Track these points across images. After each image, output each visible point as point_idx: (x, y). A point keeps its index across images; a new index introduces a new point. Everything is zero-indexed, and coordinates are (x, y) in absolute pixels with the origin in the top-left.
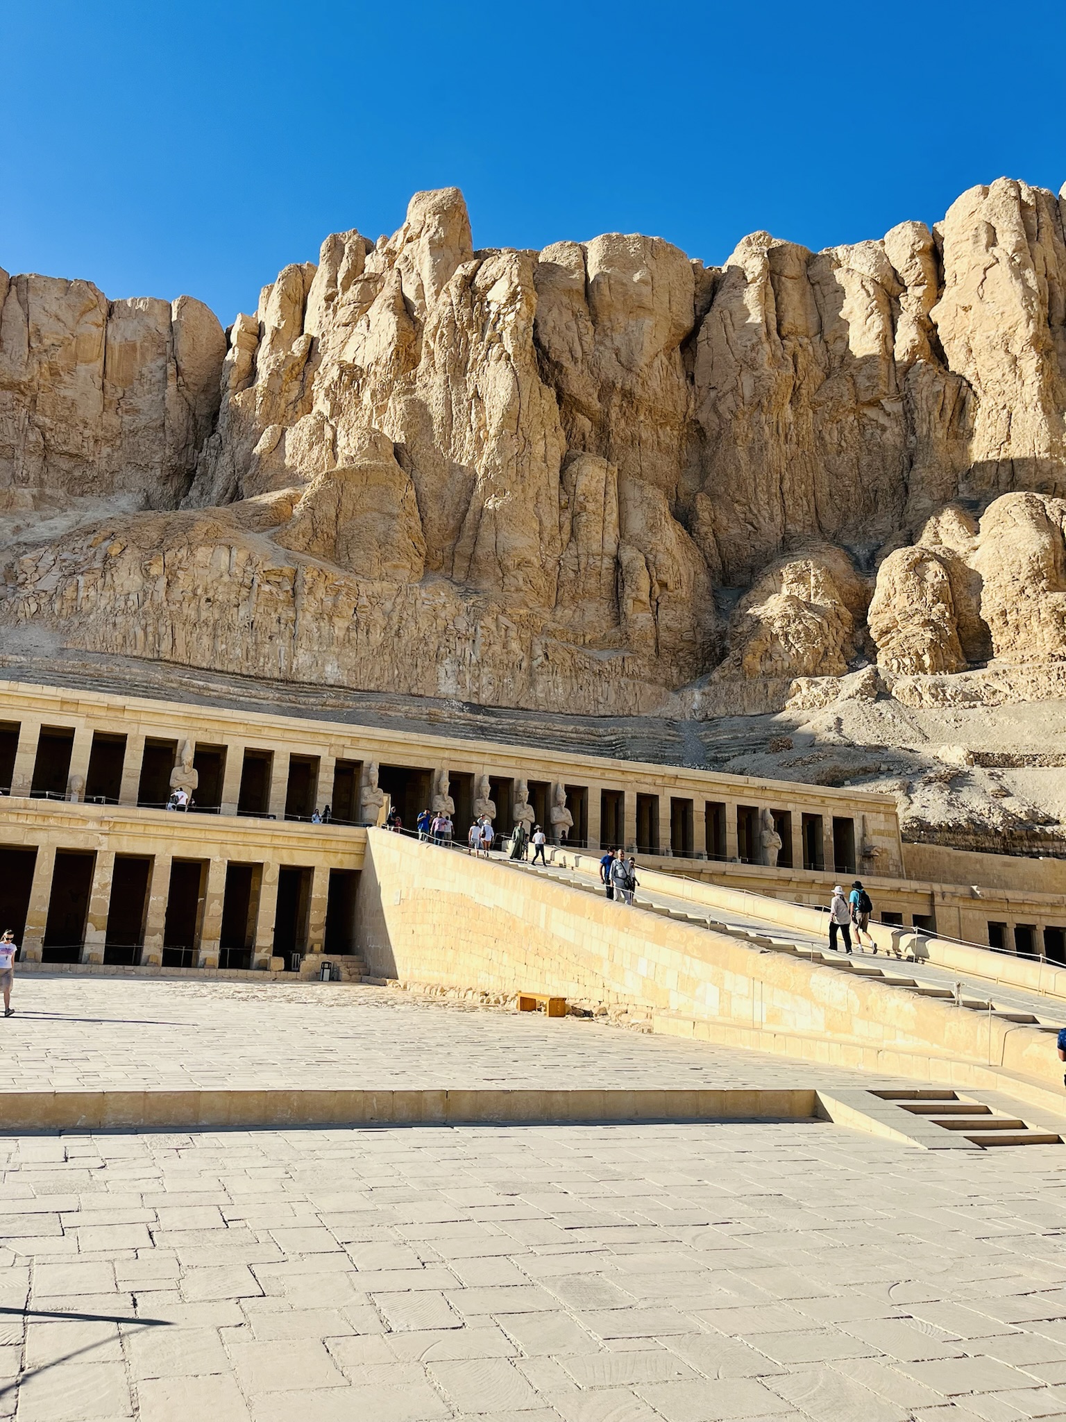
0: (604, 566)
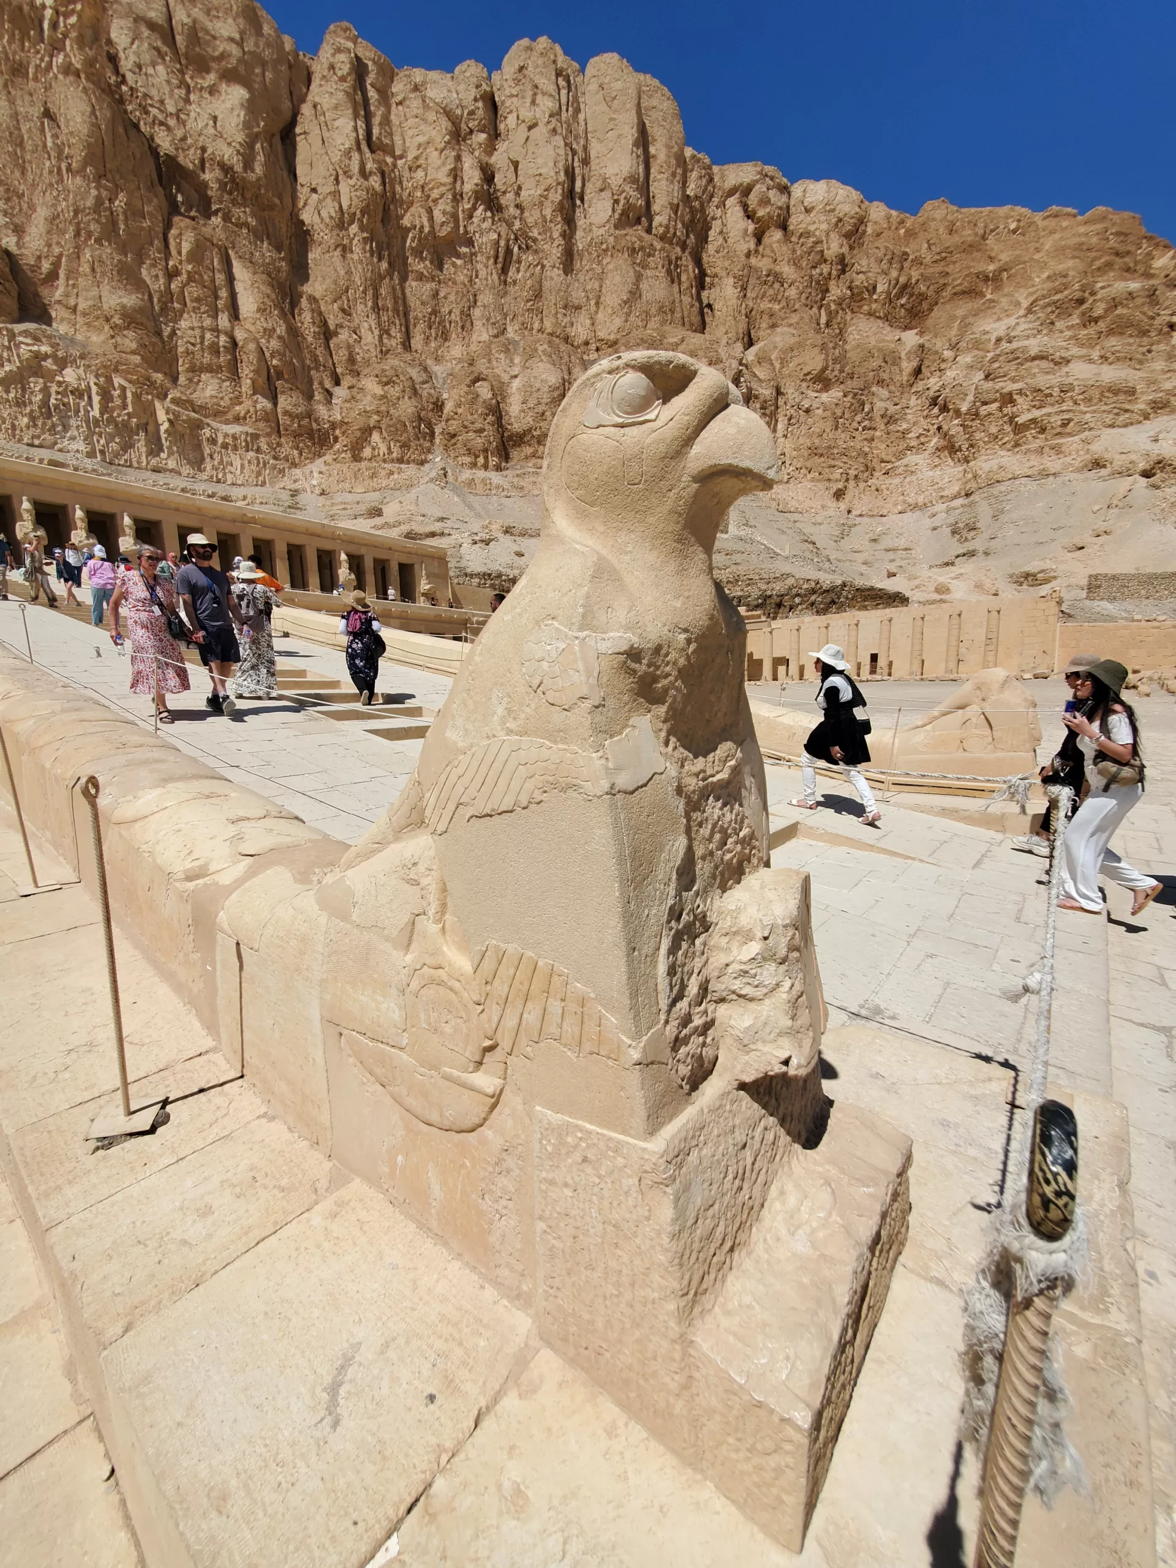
0: (221, 344)
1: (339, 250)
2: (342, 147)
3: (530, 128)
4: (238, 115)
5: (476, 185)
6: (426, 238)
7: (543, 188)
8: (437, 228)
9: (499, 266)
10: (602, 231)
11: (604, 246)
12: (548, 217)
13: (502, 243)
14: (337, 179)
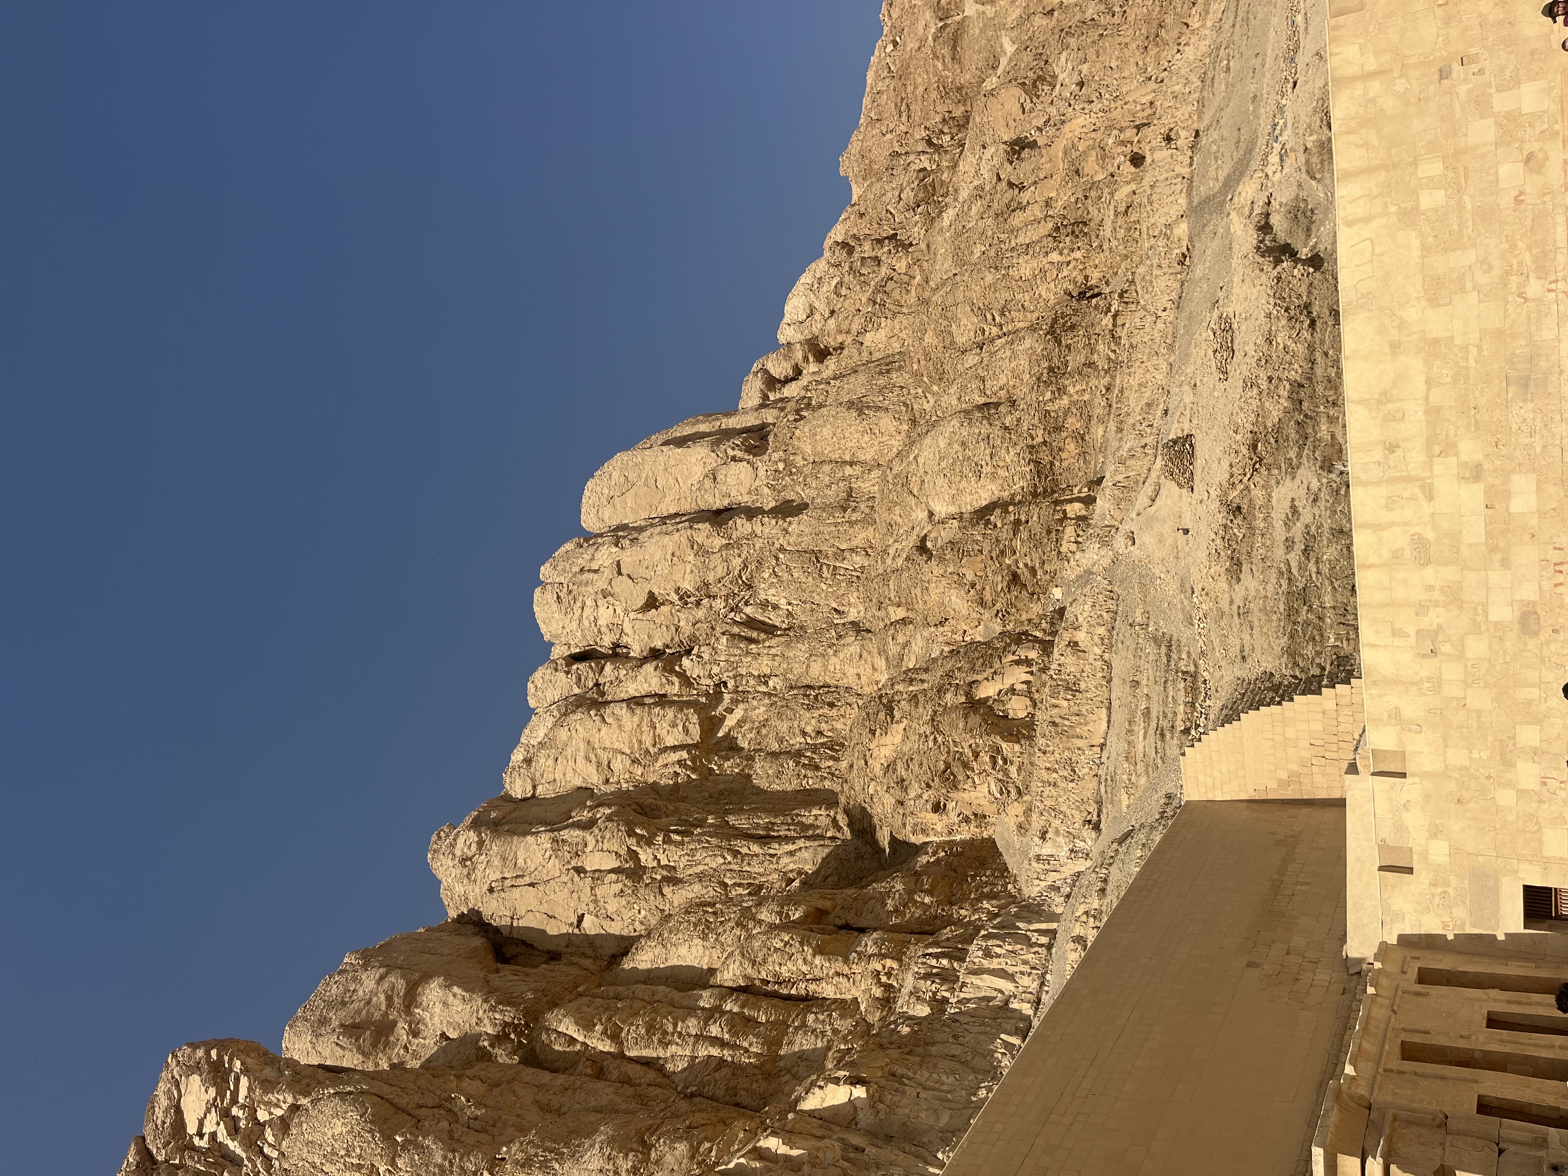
1: (666, 890)
2: (548, 854)
3: (620, 573)
4: (454, 995)
5: (656, 668)
6: (693, 760)
7: (689, 551)
8: (690, 742)
9: (763, 636)
10: (761, 473)
11: (781, 466)
12: (724, 541)
13: (736, 630)
14: (579, 870)
